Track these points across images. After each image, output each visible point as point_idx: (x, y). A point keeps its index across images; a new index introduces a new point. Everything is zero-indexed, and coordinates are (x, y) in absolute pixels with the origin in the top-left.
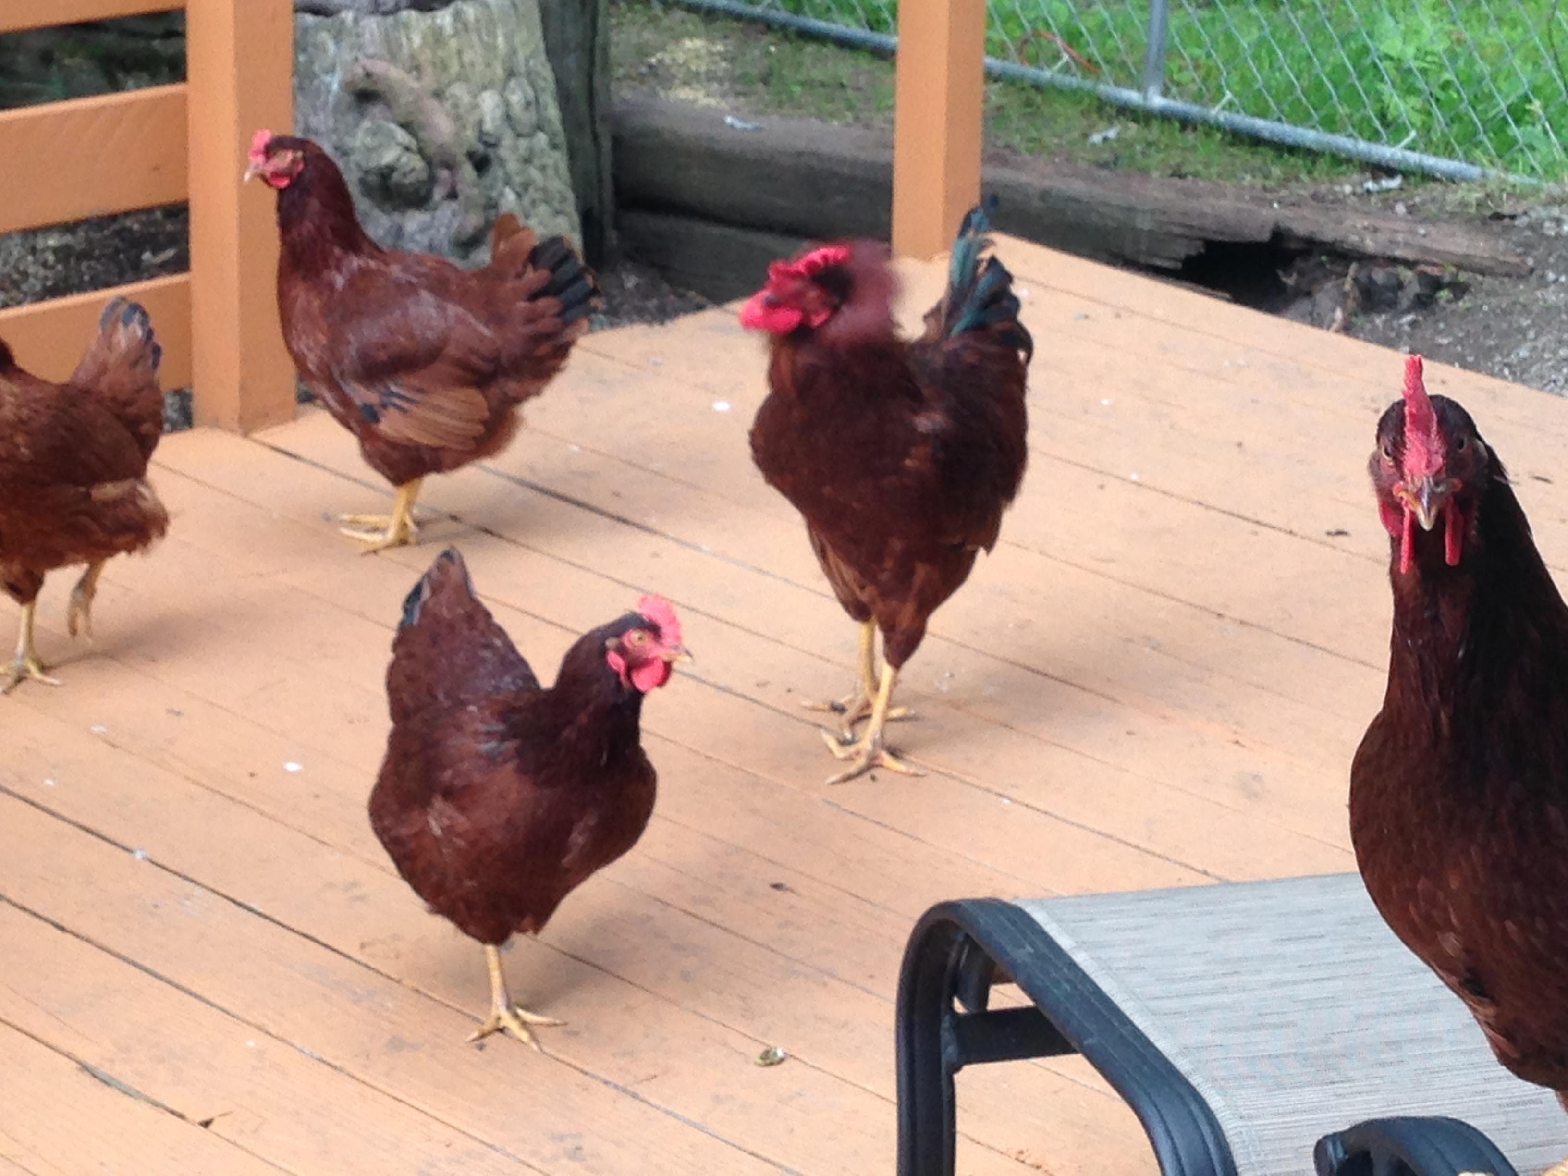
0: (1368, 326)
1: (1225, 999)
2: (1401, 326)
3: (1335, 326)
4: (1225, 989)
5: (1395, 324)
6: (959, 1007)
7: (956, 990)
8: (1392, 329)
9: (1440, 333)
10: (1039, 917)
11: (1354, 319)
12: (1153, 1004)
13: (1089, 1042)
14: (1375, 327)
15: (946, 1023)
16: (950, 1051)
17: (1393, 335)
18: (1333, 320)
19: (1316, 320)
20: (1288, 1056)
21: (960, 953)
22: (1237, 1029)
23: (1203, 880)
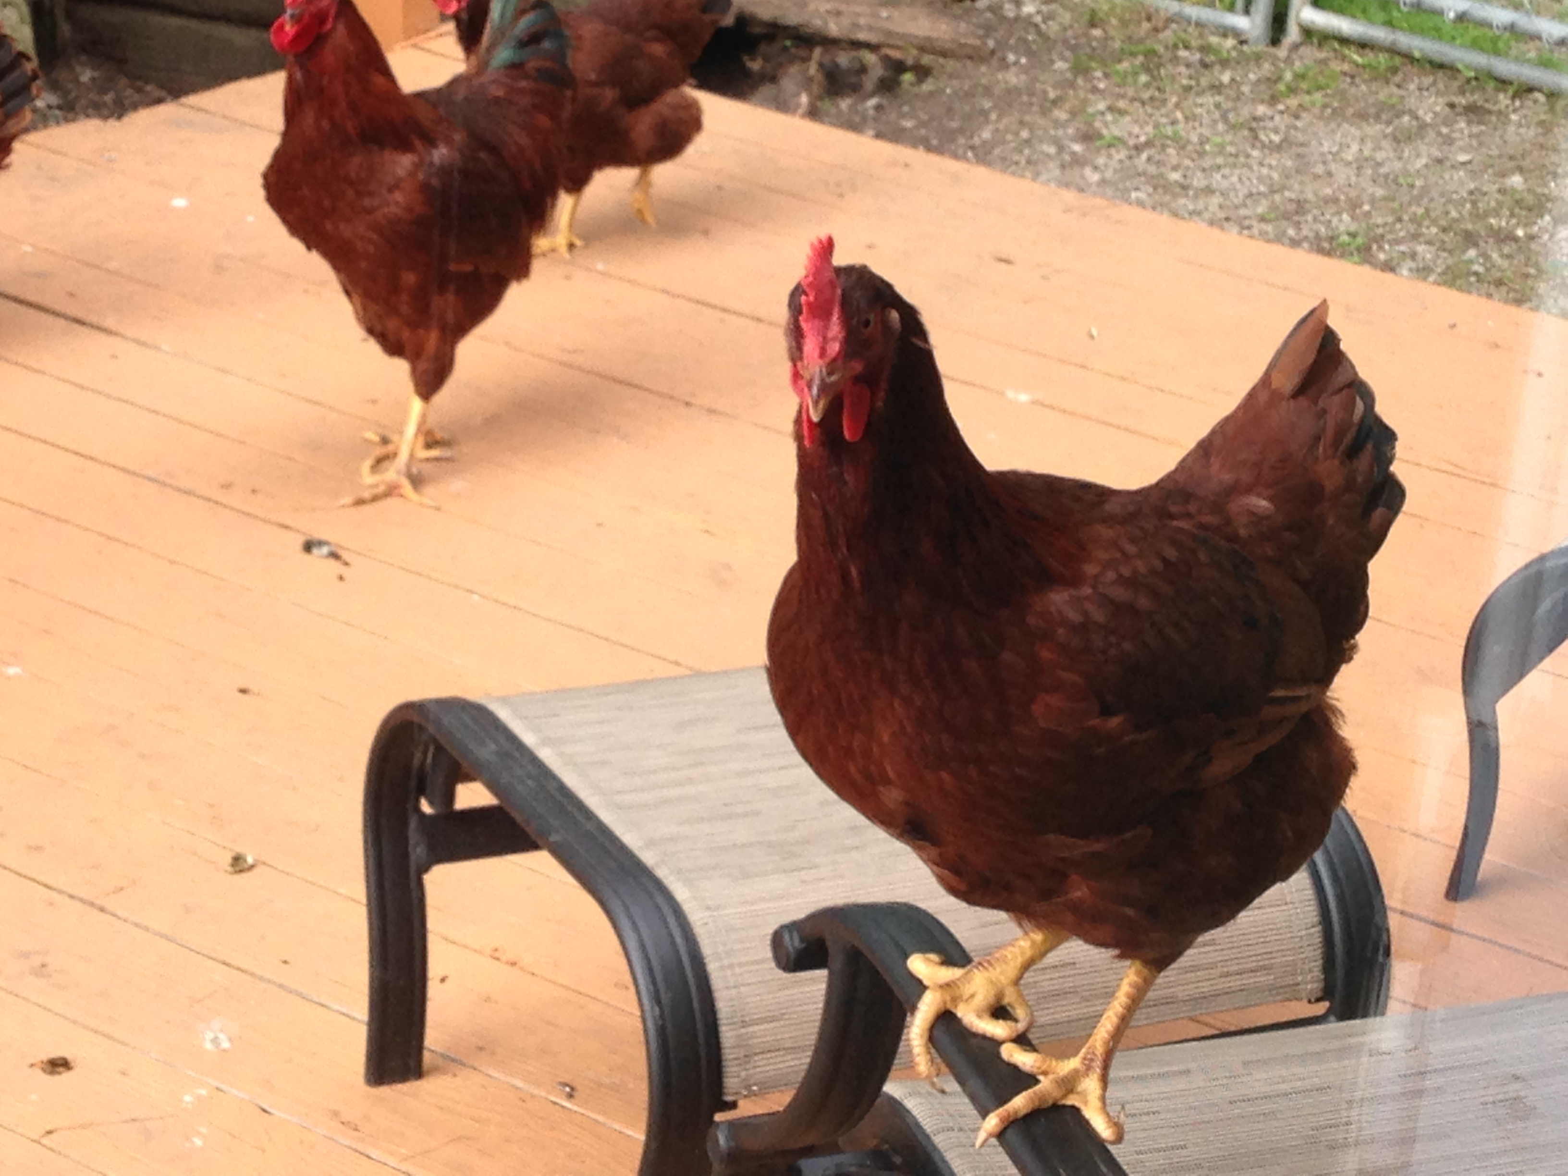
0: (833, 111)
1: (690, 790)
2: (866, 110)
3: (800, 111)
4: (690, 781)
5: (859, 108)
6: (426, 807)
7: (421, 791)
8: (857, 112)
9: (903, 116)
10: (503, 714)
11: (819, 104)
12: (618, 798)
13: (553, 838)
14: (840, 112)
15: (413, 823)
16: (418, 851)
17: (857, 119)
18: (798, 105)
19: (782, 105)
20: (751, 845)
21: (425, 753)
22: (702, 820)
23: (674, 671)
